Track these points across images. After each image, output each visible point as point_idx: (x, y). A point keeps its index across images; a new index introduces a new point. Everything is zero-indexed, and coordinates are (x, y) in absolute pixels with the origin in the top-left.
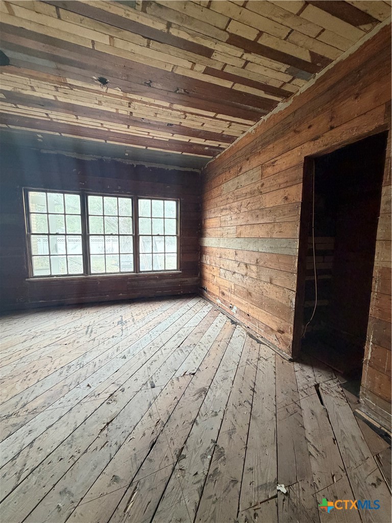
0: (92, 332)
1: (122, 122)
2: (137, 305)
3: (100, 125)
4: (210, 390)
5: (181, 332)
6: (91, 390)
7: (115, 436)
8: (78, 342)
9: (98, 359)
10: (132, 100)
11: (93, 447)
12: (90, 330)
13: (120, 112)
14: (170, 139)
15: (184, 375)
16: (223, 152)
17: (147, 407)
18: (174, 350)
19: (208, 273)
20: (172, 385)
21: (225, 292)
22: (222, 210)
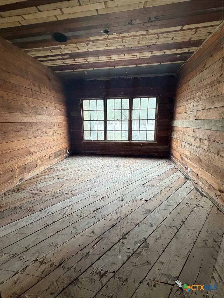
0: (103, 168)
1: (120, 53)
2: (128, 159)
3: (110, 59)
4: (153, 212)
5: (148, 177)
6: (96, 193)
7: (99, 215)
8: (96, 171)
9: (102, 181)
10: (123, 37)
11: (89, 216)
12: (103, 167)
13: (118, 47)
14: (150, 56)
15: (141, 199)
16: (193, 55)
17: (116, 209)
18: (140, 185)
19: (174, 144)
20: (132, 202)
21: (184, 157)
22: (187, 100)
